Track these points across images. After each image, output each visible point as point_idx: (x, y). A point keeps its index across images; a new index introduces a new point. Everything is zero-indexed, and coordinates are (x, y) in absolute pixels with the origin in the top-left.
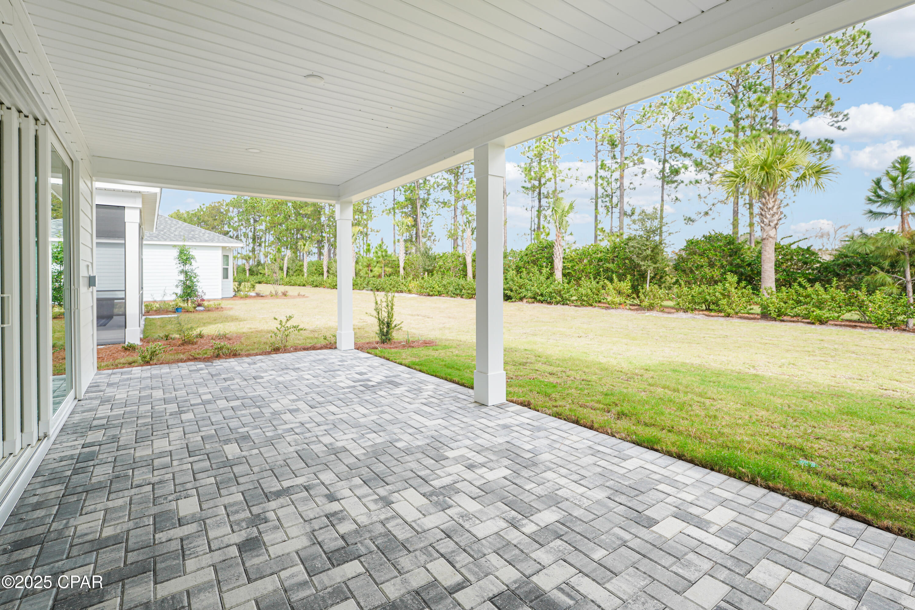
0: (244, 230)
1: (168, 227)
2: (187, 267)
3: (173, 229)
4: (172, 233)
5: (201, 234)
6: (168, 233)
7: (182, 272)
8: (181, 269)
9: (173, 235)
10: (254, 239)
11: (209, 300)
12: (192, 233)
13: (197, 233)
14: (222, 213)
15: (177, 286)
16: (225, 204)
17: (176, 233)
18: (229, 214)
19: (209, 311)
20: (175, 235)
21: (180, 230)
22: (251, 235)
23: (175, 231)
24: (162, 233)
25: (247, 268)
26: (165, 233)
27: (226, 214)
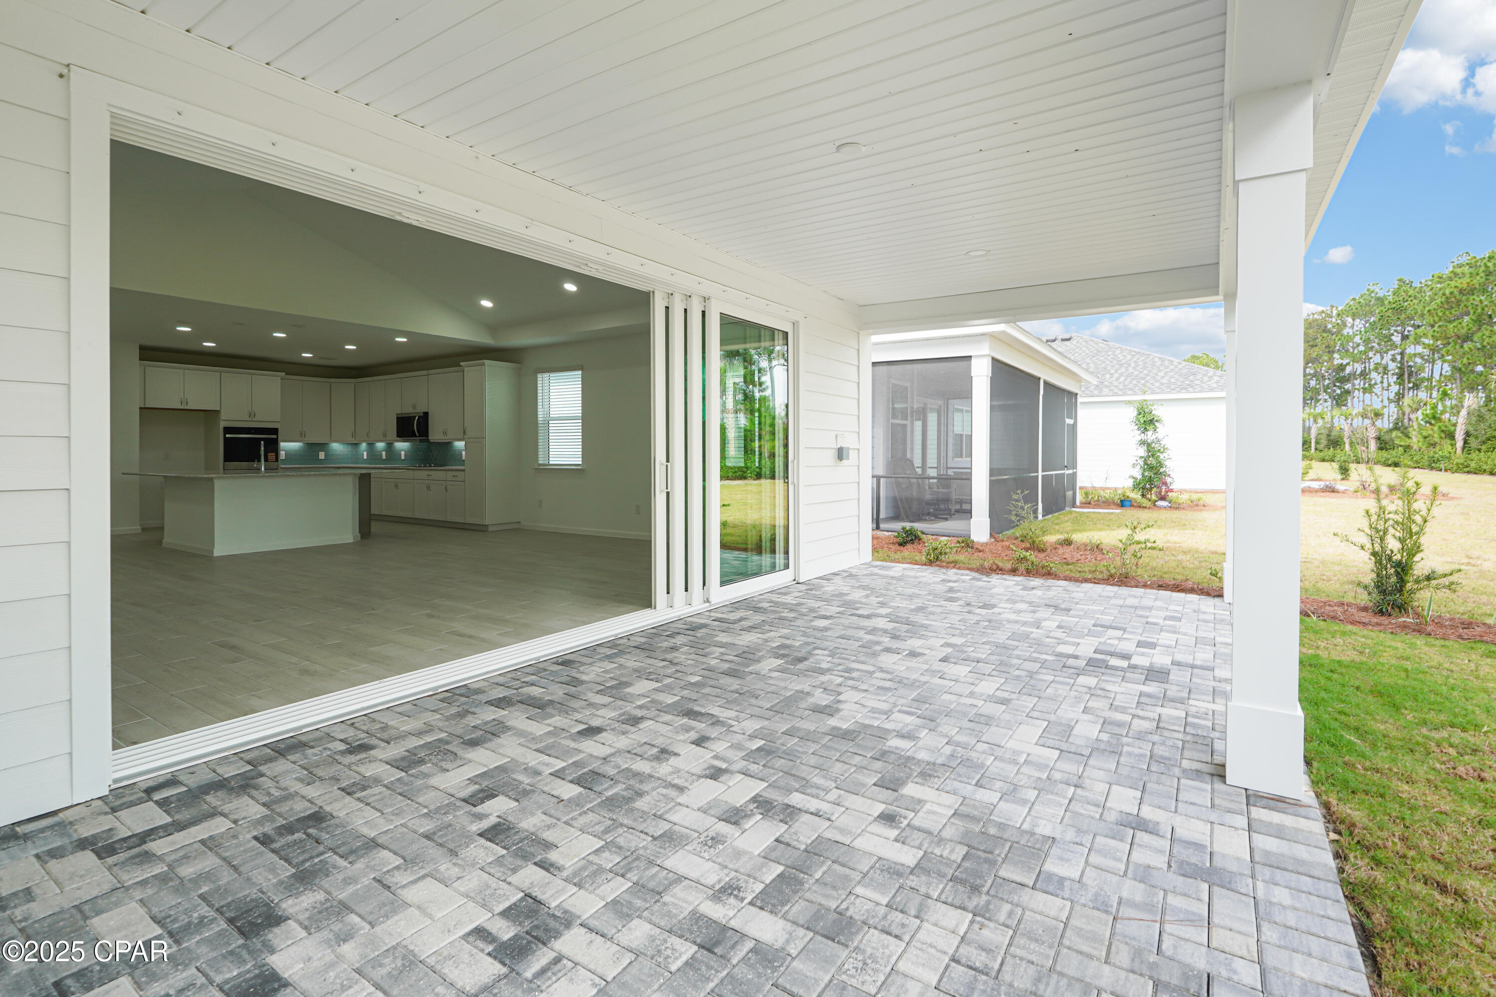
0: (1377, 358)
1: (1155, 371)
2: (1150, 436)
3: (1161, 374)
4: (1157, 381)
5: (1206, 379)
6: (1152, 381)
7: (1143, 443)
8: (1139, 438)
9: (1157, 384)
10: (1400, 376)
11: (1181, 492)
12: (1191, 378)
13: (1199, 377)
14: (1329, 331)
15: (1134, 466)
16: (1335, 312)
17: (1164, 381)
18: (1345, 332)
19: (1177, 508)
20: (1162, 384)
21: (1171, 374)
22: (1392, 366)
23: (1163, 377)
24: (1143, 382)
25: (1372, 433)
26: (1147, 382)
27: (1339, 332)
